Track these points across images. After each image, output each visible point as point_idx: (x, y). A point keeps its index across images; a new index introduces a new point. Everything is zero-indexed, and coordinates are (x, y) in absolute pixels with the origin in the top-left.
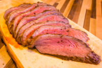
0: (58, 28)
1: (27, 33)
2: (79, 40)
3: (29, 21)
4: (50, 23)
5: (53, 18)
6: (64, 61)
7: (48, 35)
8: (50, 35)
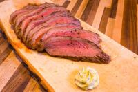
0: (68, 30)
1: (36, 37)
2: (89, 42)
3: (37, 24)
4: (59, 25)
5: (63, 20)
6: (74, 62)
7: (57, 38)
8: (59, 37)
